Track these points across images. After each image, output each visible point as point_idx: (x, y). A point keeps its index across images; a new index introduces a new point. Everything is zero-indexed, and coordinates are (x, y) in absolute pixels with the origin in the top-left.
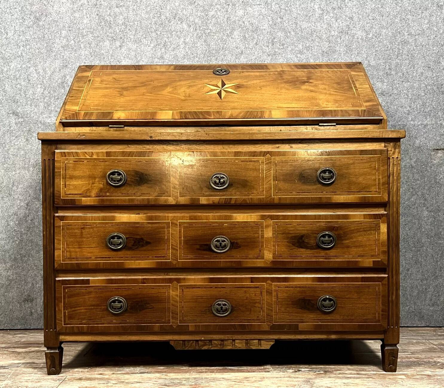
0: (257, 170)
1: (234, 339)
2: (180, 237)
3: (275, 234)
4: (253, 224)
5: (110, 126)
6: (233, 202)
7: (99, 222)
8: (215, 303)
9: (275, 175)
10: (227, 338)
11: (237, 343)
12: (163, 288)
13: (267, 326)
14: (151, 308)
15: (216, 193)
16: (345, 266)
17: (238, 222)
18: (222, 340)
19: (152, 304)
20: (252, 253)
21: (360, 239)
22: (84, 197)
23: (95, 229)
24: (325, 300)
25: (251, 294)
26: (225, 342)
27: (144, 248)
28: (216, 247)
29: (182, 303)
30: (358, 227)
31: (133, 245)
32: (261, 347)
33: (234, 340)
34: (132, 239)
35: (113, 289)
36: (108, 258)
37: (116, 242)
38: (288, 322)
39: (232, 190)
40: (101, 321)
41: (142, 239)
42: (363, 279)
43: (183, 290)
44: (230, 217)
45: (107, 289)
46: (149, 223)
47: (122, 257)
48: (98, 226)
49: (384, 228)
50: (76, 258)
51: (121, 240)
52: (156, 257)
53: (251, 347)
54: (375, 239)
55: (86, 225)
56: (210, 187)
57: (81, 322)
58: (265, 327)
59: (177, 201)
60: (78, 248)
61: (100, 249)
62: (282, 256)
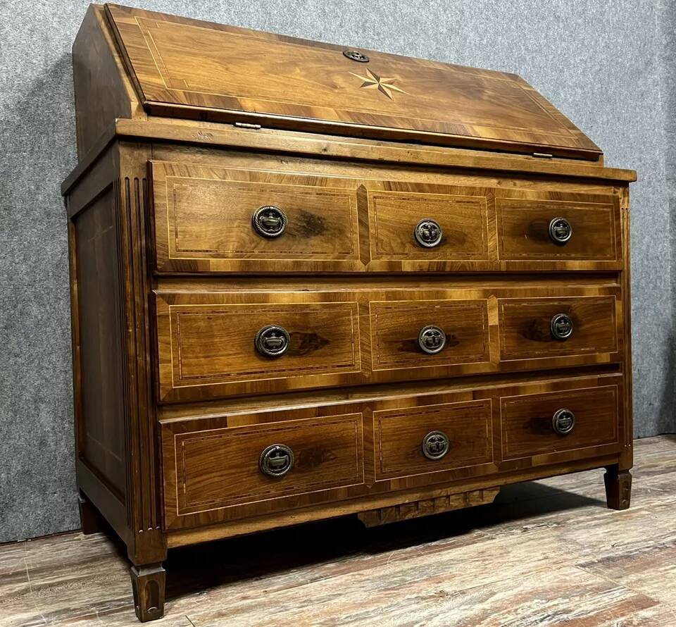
0: (478, 217)
1: (448, 494)
3: (501, 319)
4: (473, 305)
7: (241, 306)
8: (427, 438)
9: (500, 227)
10: (439, 495)
11: (452, 501)
12: (350, 421)
13: (495, 467)
14: (332, 459)
15: (425, 253)
16: (582, 364)
17: (454, 302)
18: (433, 500)
19: (333, 452)
20: (474, 352)
22: (213, 257)
23: (235, 320)
24: (562, 416)
27: (319, 351)
28: (427, 343)
29: (379, 443)
31: (300, 348)
32: (483, 501)
33: (448, 497)
34: (298, 335)
35: (268, 431)
36: (261, 372)
37: (275, 342)
39: (446, 249)
40: (249, 495)
41: (315, 335)
42: (599, 382)
43: (380, 421)
44: (443, 294)
45: (258, 432)
46: (324, 306)
47: (284, 370)
48: (239, 313)
50: (202, 377)
51: (282, 338)
52: (338, 366)
53: (471, 503)
54: (611, 323)
55: (218, 312)
56: (416, 243)
57: (213, 501)
58: (492, 467)
59: (368, 266)
60: (203, 357)
61: (245, 357)
62: (511, 354)
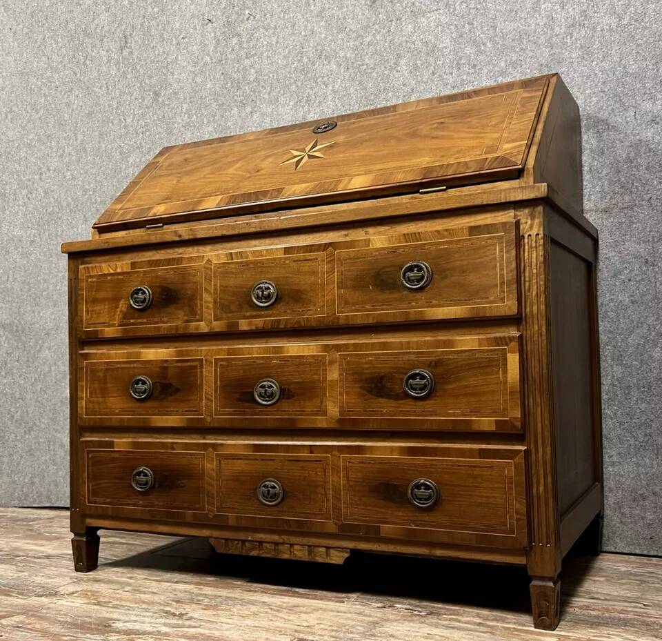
0: (314, 273)
1: (291, 543)
2: (216, 382)
3: (342, 374)
4: (311, 360)
5: (148, 226)
6: (282, 326)
7: (123, 362)
8: (261, 485)
9: (340, 280)
10: (281, 541)
11: (297, 550)
12: (196, 458)
13: (334, 526)
14: (181, 487)
15: (259, 313)
16: (450, 428)
17: (291, 357)
18: (277, 544)
19: (183, 481)
20: (310, 406)
21: (472, 381)
22: (107, 327)
24: (418, 487)
25: (311, 472)
26: (281, 547)
27: (173, 398)
28: (260, 396)
29: (219, 481)
30: (470, 362)
31: (160, 394)
32: (331, 560)
33: (292, 545)
34: (159, 384)
36: (133, 411)
37: (140, 389)
38: (363, 521)
39: (281, 307)
40: (126, 501)
41: (171, 384)
42: (483, 453)
43: (220, 461)
44: (280, 350)
46: (178, 361)
47: (148, 411)
48: (122, 366)
49: (513, 360)
50: (99, 411)
51: (145, 386)
52: (186, 411)
53: (317, 558)
54: (499, 381)
55: (110, 366)
56: (252, 304)
57: (106, 500)
58: (332, 527)
59: (211, 327)
60: (101, 397)
61: (124, 398)
62: (352, 411)
